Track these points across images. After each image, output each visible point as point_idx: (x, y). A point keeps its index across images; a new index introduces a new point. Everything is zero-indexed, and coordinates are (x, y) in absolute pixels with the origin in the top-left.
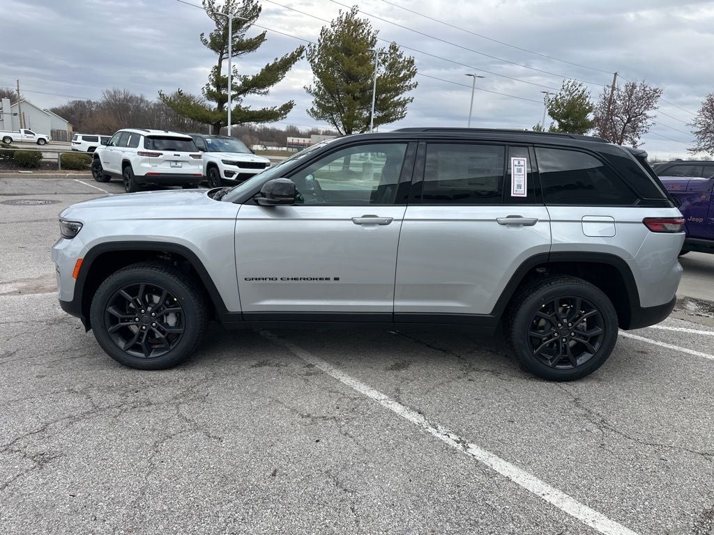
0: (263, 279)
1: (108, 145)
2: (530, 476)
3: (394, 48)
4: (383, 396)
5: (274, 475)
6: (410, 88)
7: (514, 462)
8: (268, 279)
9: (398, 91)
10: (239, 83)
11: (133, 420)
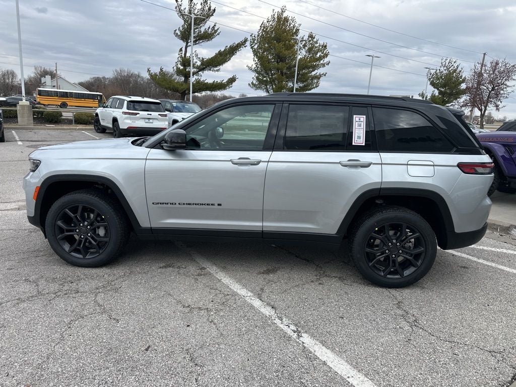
0: (166, 204)
1: (104, 107)
2: (343, 362)
3: (311, 36)
4: (250, 294)
5: (147, 350)
6: (324, 65)
7: (333, 350)
8: (169, 204)
9: (315, 68)
10: (199, 63)
11: (60, 304)
